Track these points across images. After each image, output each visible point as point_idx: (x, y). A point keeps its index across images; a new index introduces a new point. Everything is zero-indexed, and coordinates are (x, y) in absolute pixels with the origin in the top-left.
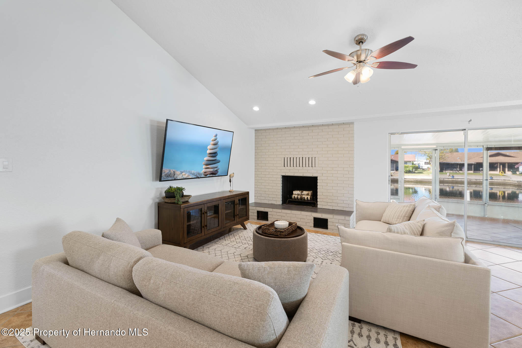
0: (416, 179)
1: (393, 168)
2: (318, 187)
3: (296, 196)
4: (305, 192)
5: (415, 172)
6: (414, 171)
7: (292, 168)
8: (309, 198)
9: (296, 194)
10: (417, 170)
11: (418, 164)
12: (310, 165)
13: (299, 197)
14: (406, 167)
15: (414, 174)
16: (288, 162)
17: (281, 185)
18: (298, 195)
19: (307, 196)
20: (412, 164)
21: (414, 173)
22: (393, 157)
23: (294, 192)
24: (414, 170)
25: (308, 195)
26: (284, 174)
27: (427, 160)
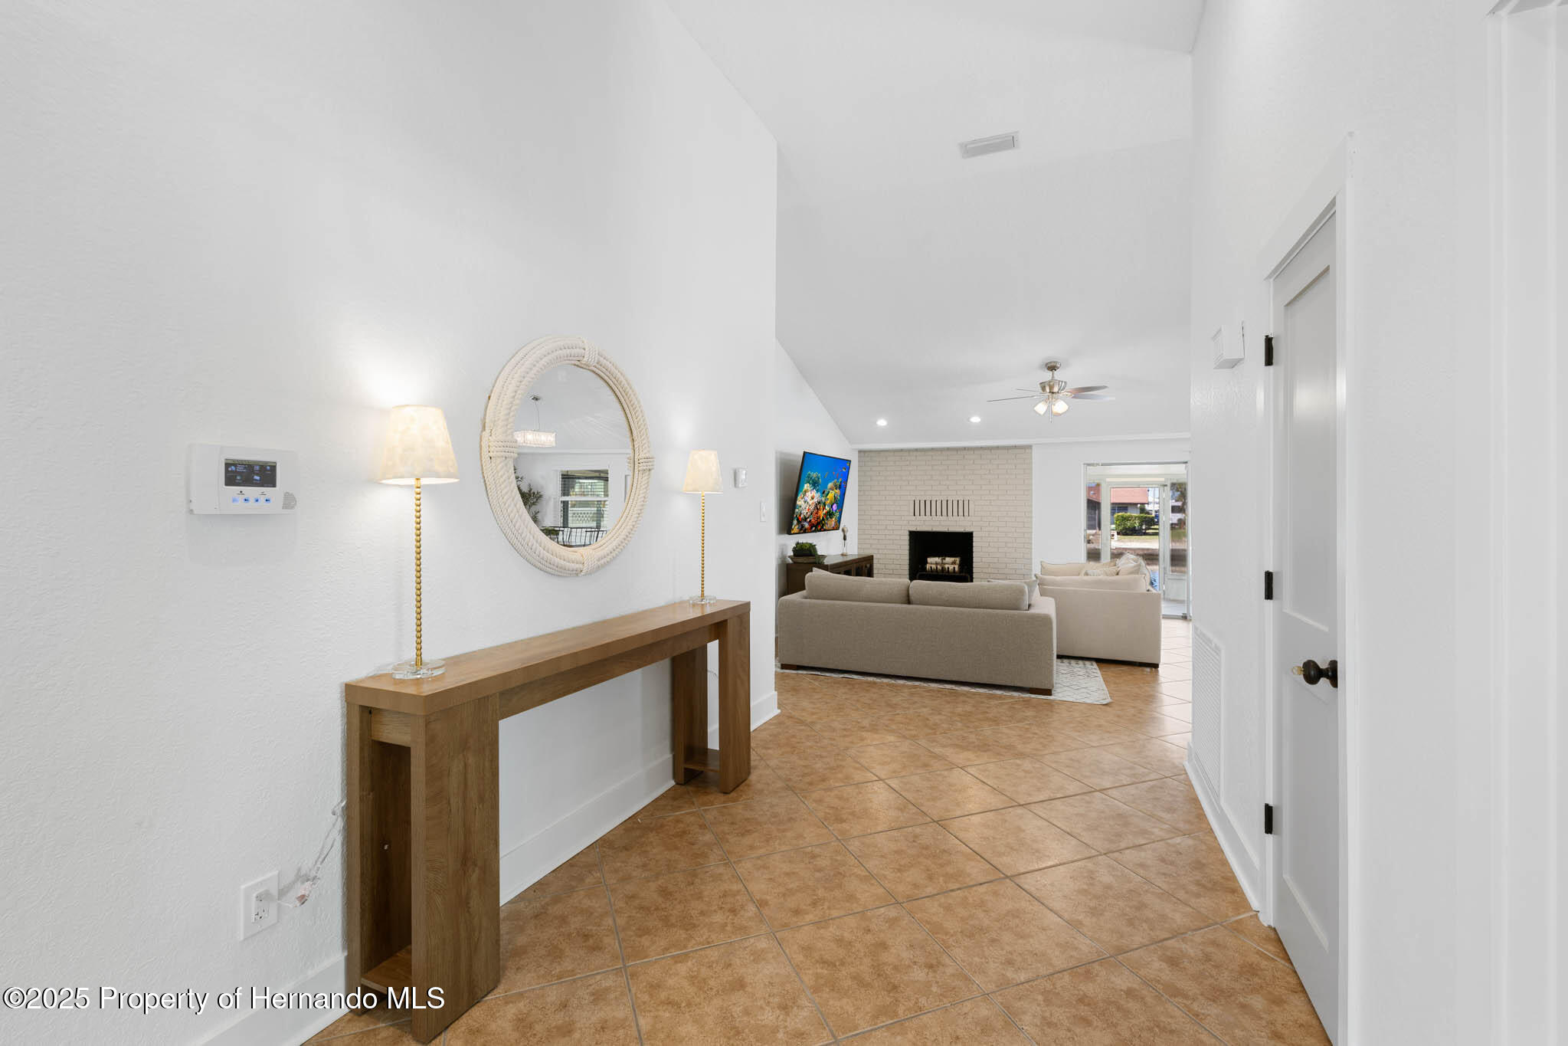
0: (1148, 549)
1: (1093, 523)
2: (974, 549)
3: (934, 566)
4: (948, 560)
5: (1147, 531)
6: (1146, 529)
7: (928, 517)
8: (957, 569)
9: (933, 562)
10: (1152, 527)
11: (1156, 512)
12: (961, 513)
13: (939, 567)
14: (1125, 519)
15: (1143, 537)
16: (921, 507)
17: (907, 547)
18: (937, 564)
19: (953, 566)
20: (1139, 510)
21: (1145, 534)
22: (1092, 492)
23: (930, 560)
24: (1144, 527)
25: (954, 563)
26: (914, 529)
27: (1176, 501)
